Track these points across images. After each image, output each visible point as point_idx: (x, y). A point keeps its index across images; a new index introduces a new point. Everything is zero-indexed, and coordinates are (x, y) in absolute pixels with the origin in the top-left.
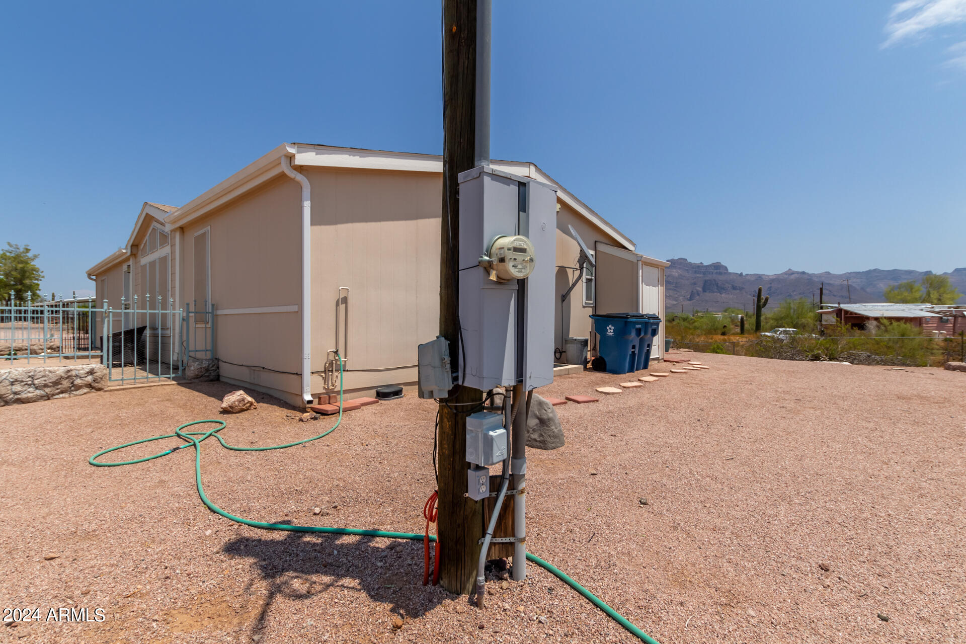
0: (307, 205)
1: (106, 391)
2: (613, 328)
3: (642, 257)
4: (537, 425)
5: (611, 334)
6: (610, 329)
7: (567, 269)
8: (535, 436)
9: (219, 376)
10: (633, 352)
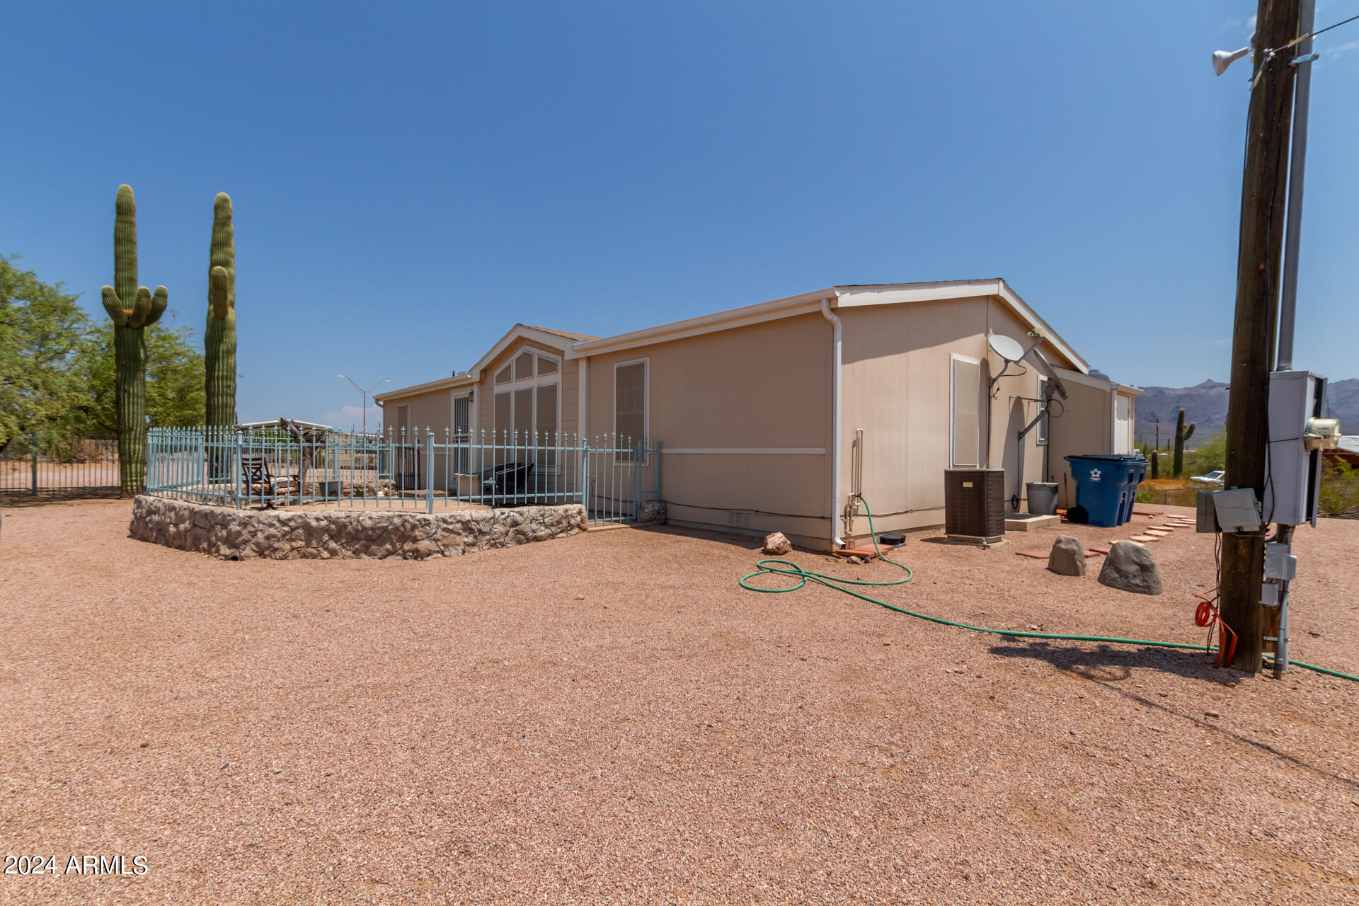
0: (839, 344)
1: (590, 532)
2: (1099, 472)
3: (1118, 385)
4: (1137, 570)
5: (1097, 479)
6: (1096, 473)
7: (1023, 401)
8: (1137, 581)
9: (666, 519)
10: (1123, 501)
